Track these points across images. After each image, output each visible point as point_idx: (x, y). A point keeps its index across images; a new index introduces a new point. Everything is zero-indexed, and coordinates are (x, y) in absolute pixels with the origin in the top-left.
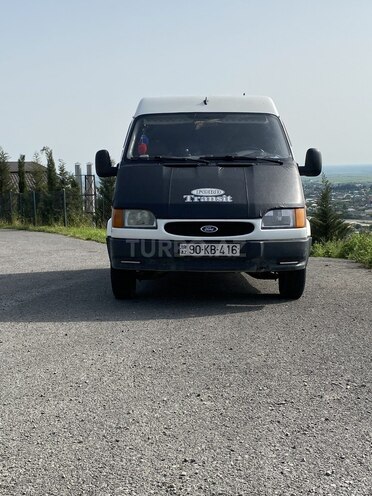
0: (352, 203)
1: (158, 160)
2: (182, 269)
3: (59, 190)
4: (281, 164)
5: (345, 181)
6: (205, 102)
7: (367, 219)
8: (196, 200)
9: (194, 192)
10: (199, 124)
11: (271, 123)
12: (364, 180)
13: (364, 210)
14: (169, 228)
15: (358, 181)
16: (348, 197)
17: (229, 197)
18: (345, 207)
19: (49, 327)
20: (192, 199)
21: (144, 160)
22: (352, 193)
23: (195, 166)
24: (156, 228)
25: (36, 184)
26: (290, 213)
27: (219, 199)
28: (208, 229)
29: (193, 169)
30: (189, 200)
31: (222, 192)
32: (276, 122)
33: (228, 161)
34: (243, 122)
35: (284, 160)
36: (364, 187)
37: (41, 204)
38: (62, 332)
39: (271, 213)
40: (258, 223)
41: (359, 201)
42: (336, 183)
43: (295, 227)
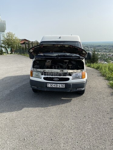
6: (60, 37)
11: (78, 44)
24: (41, 78)
33: (64, 57)
40: (71, 77)
42: (97, 45)
43: (82, 78)
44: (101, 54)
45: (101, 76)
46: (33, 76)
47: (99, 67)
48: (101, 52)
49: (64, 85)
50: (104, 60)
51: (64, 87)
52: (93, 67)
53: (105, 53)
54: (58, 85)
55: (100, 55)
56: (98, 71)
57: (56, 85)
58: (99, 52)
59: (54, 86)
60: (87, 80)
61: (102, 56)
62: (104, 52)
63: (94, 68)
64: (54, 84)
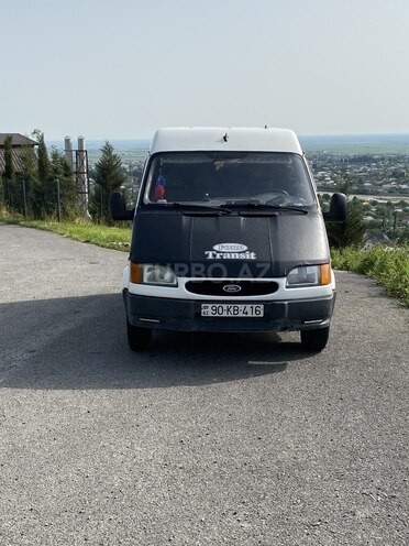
0: (368, 178)
1: (177, 207)
2: (203, 329)
3: (51, 179)
4: (306, 213)
5: (362, 152)
6: (225, 138)
7: (385, 195)
8: (218, 257)
9: (216, 247)
10: (219, 164)
11: (294, 164)
12: (383, 152)
13: (381, 185)
14: (190, 287)
15: (376, 153)
16: (365, 170)
17: (252, 254)
18: (361, 182)
19: (68, 396)
20: (214, 255)
21: (162, 207)
22: (369, 166)
23: (217, 216)
24: (177, 286)
25: (26, 170)
26: (315, 269)
27: (243, 256)
28: (231, 288)
29: (214, 218)
30: (210, 257)
31: (245, 248)
32: (300, 162)
33: (251, 210)
34: (265, 162)
35: (308, 207)
36: (383, 159)
37: (31, 194)
38: (84, 408)
39: (295, 271)
40: (283, 282)
41: (376, 174)
42: (352, 155)
43: (320, 284)
44: (374, 203)
45: (381, 295)
46: (145, 281)
47: (372, 264)
48: (377, 193)
49: (262, 306)
50: (392, 236)
51: (262, 315)
52: (345, 263)
53: (395, 200)
54: (241, 307)
55: (367, 208)
56: (369, 280)
57: (232, 310)
58: (365, 192)
59: (225, 312)
60: (335, 294)
61: (380, 213)
62: (391, 192)
63: (348, 269)
64: (225, 306)
